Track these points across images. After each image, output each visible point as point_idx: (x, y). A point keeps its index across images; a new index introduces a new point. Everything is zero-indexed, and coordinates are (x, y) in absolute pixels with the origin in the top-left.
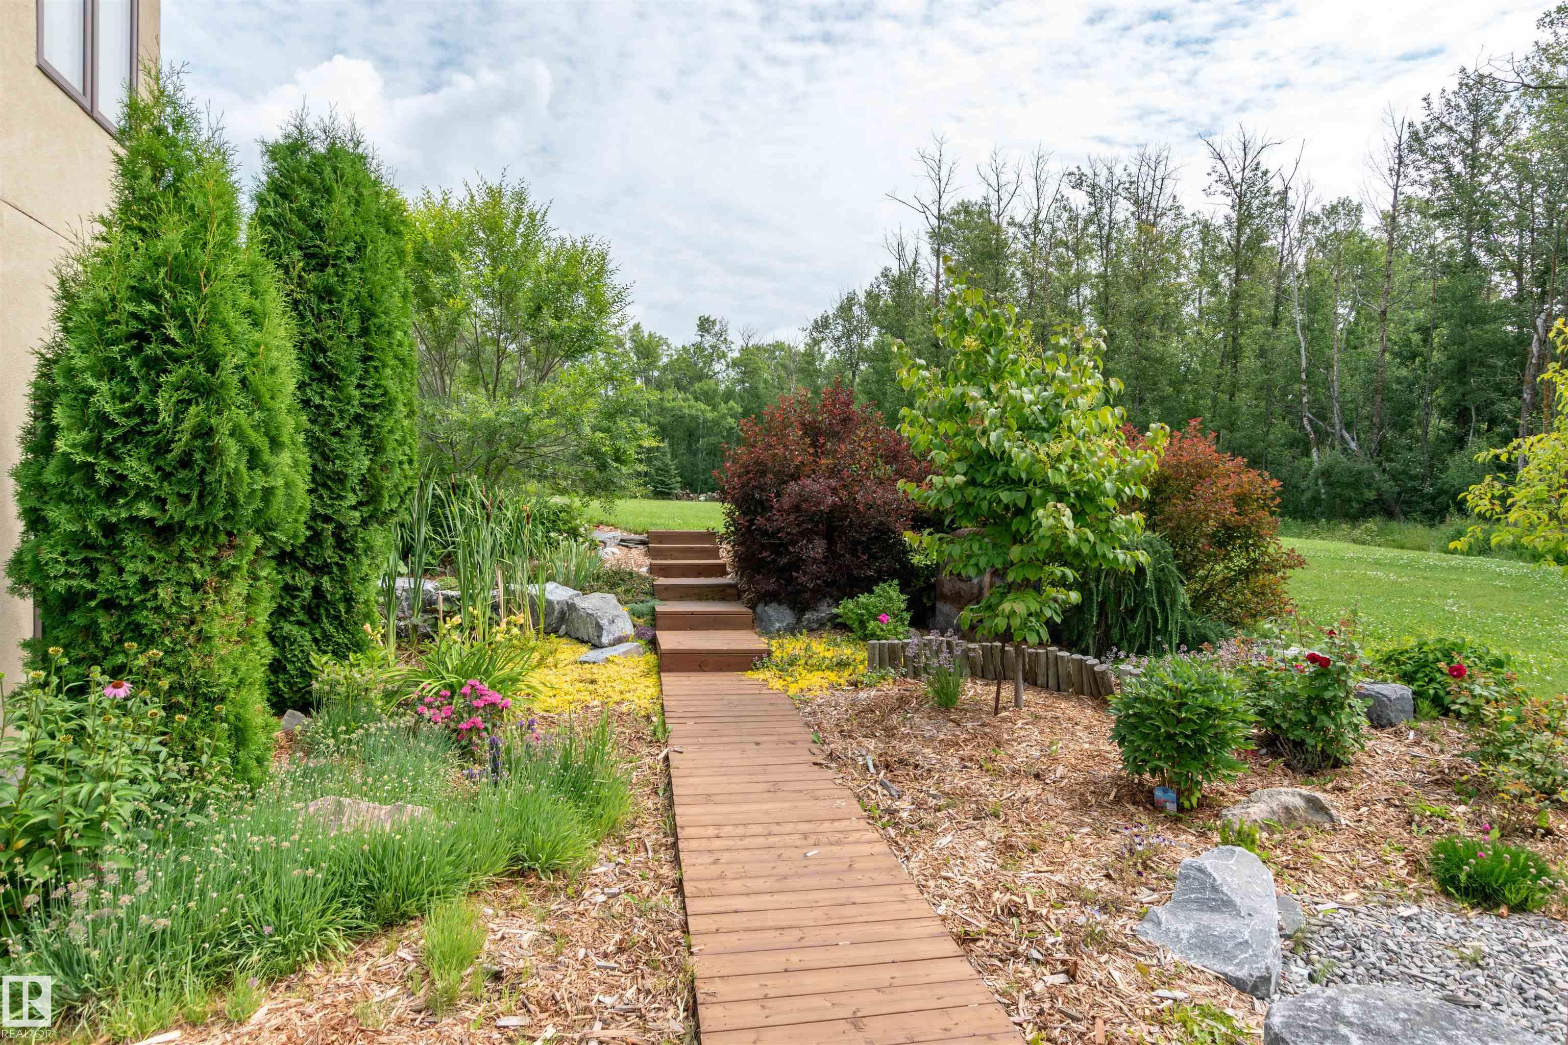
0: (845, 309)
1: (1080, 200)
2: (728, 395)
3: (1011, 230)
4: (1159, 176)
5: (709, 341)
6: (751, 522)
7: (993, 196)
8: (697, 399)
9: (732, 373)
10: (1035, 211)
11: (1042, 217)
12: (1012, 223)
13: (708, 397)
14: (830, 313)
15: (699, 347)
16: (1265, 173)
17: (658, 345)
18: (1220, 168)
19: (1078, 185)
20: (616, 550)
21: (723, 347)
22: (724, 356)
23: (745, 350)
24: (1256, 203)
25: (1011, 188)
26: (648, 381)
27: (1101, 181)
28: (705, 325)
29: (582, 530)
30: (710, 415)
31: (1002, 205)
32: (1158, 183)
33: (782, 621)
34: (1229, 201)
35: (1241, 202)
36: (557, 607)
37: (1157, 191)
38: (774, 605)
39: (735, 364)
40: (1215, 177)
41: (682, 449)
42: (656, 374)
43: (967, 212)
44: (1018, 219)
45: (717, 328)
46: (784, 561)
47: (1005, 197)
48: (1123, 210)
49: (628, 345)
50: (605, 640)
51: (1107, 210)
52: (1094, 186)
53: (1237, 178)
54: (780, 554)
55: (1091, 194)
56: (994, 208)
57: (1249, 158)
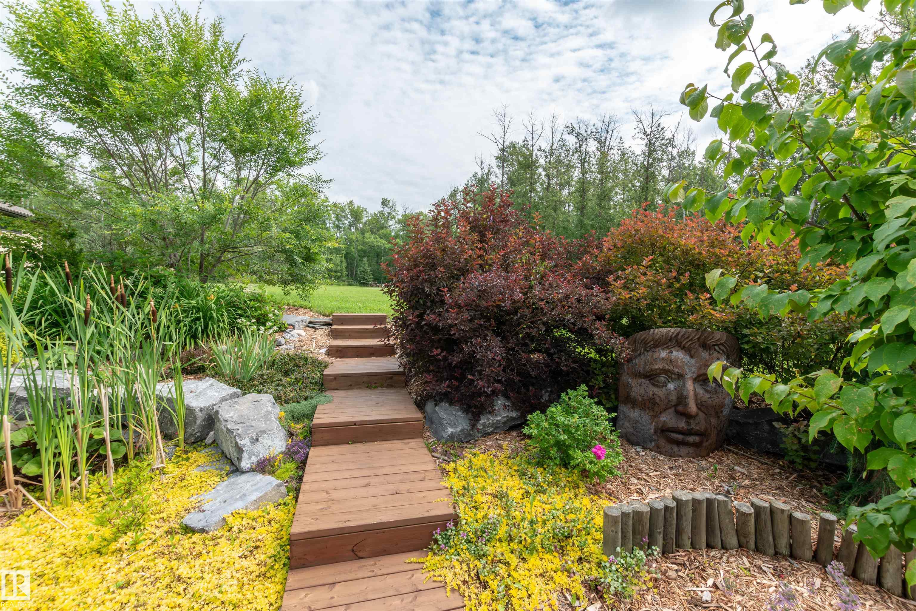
0: (454, 194)
1: (571, 141)
2: (396, 236)
3: (539, 153)
4: (610, 129)
5: (387, 210)
6: (421, 316)
7: (529, 138)
8: (381, 238)
9: (398, 226)
10: (550, 144)
11: (554, 147)
12: (540, 150)
13: (386, 237)
14: (446, 197)
15: (381, 213)
16: (663, 129)
17: (362, 212)
18: (640, 126)
19: (571, 133)
20: (302, 332)
21: (394, 213)
22: (394, 217)
23: (404, 216)
24: (657, 144)
25: (539, 132)
26: (357, 229)
27: (583, 132)
28: (385, 202)
29: (271, 315)
30: (387, 246)
31: (535, 140)
32: (610, 133)
33: (454, 426)
34: (644, 142)
35: (650, 144)
36: (199, 415)
37: (609, 137)
38: (445, 405)
39: (400, 222)
40: (638, 130)
41: (374, 262)
42: (361, 226)
43: (514, 147)
44: (542, 148)
45: (391, 204)
46: (455, 359)
47: (536, 137)
48: (592, 146)
49: (347, 211)
50: (245, 464)
51: (584, 146)
52: (579, 134)
53: (648, 132)
54: (450, 351)
55: (577, 137)
56: (530, 143)
57: (654, 121)
